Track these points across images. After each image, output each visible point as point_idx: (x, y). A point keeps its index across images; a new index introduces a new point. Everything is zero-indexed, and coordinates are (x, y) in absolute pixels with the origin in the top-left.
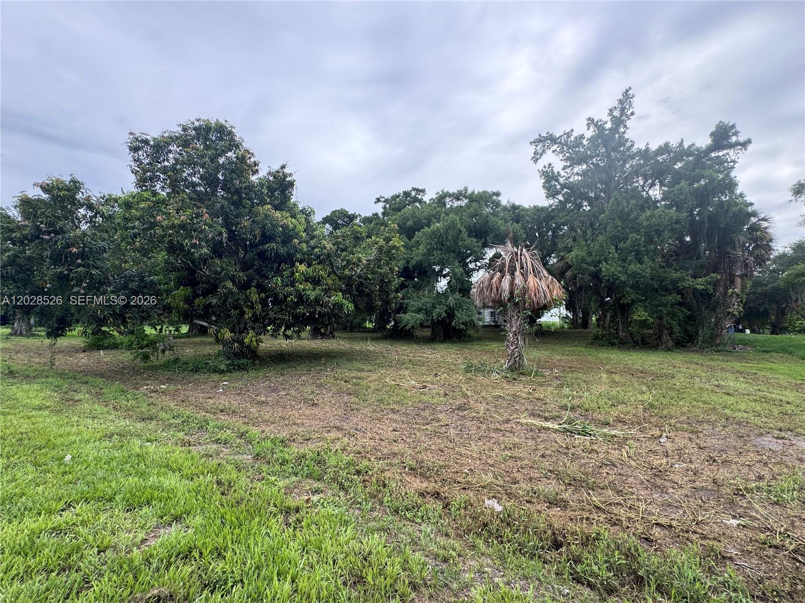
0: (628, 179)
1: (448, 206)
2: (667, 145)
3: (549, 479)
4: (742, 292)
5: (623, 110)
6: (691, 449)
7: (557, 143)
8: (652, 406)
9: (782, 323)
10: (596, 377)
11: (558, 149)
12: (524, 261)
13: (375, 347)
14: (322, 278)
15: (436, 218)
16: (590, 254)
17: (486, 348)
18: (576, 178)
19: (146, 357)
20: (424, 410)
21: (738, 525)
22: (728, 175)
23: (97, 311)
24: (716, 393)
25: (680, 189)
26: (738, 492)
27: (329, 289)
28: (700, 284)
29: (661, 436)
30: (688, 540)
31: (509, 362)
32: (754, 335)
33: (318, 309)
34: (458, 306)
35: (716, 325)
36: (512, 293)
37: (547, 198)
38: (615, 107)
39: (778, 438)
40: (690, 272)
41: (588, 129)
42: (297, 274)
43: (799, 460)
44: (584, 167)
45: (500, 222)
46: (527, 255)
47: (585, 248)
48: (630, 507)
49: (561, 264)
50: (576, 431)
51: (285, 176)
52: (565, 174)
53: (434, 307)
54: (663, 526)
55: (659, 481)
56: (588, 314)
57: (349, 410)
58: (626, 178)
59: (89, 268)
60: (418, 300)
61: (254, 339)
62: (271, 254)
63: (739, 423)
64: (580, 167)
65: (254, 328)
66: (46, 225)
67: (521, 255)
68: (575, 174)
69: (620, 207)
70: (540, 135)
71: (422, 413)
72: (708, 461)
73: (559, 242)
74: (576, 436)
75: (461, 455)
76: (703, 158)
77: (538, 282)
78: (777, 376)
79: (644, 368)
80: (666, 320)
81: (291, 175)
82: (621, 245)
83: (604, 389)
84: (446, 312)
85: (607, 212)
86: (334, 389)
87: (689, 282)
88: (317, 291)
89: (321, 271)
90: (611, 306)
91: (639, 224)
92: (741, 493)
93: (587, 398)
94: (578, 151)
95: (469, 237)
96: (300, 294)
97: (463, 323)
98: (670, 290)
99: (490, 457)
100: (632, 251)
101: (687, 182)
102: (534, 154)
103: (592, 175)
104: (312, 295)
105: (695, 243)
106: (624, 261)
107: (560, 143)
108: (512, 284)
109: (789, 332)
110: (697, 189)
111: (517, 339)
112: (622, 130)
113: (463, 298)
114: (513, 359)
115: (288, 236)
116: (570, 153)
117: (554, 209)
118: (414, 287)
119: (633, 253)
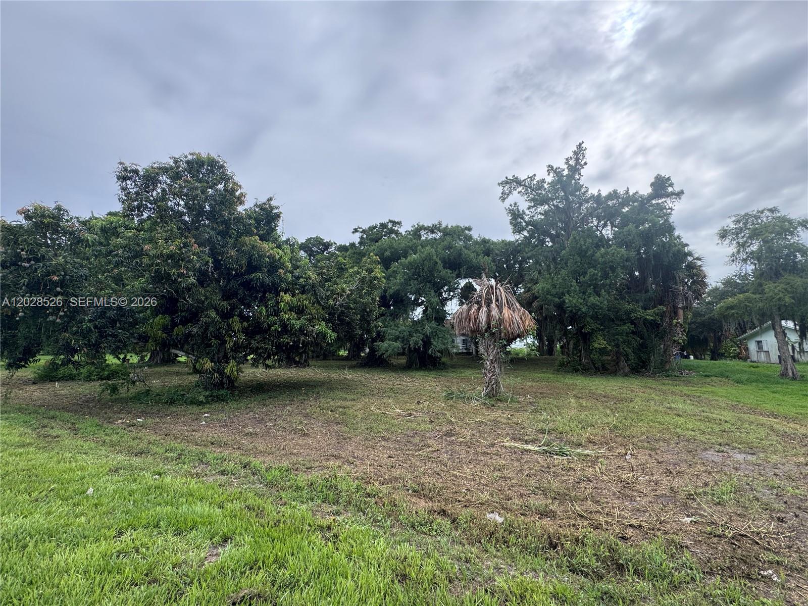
0: (584, 220)
1: (423, 238)
2: (615, 191)
3: (537, 495)
4: (685, 322)
5: (577, 160)
6: (652, 464)
7: (522, 185)
8: (616, 427)
9: (719, 349)
10: (566, 402)
11: (523, 191)
12: (498, 293)
13: (353, 375)
14: (306, 308)
15: (413, 250)
16: (554, 286)
17: (461, 375)
18: (540, 216)
19: (114, 389)
20: (413, 437)
21: (691, 522)
22: (667, 220)
23: (71, 341)
24: (669, 414)
25: (629, 231)
26: (690, 497)
27: (313, 318)
28: (650, 314)
29: (626, 454)
30: (654, 536)
31: (486, 389)
32: (697, 361)
33: (302, 338)
34: (434, 334)
35: (665, 352)
36: (488, 323)
37: (514, 233)
38: (571, 157)
39: (718, 452)
40: (641, 304)
41: (549, 174)
42: (282, 304)
43: (734, 469)
44: (546, 207)
45: (472, 255)
46: (501, 288)
47: (550, 281)
48: (607, 514)
49: (528, 295)
50: (554, 451)
51: (272, 208)
52: (530, 213)
53: (411, 335)
54: (635, 527)
55: (628, 492)
56: (553, 341)
57: (342, 439)
58: (582, 218)
59: (68, 296)
60: (396, 328)
61: (235, 369)
62: (256, 284)
63: (688, 440)
64: (543, 207)
65: (236, 358)
66: (27, 252)
67: (496, 289)
68: (538, 213)
69: (579, 245)
70: (507, 178)
71: (412, 440)
72: (666, 473)
73: (526, 274)
74: (555, 457)
75: (456, 477)
76: (646, 204)
77: (512, 313)
78: (717, 398)
79: (606, 393)
80: (623, 348)
81: (277, 208)
82: (582, 279)
83: (573, 413)
84: (423, 340)
85: (567, 248)
86: (322, 419)
87: (640, 313)
88: (302, 321)
89: (305, 300)
90: (574, 334)
91: (595, 261)
92: (692, 497)
93: (560, 422)
94: (540, 194)
95: (444, 268)
96: (284, 323)
97: (439, 351)
98: (624, 320)
99: (482, 478)
100: (590, 285)
101: (635, 225)
102: (502, 194)
103: (553, 215)
104: (297, 324)
105: (643, 277)
106: (584, 293)
107: (525, 185)
108: (489, 315)
109: (726, 358)
110: (643, 232)
111: (494, 367)
112: (577, 177)
113: (439, 327)
114: (490, 386)
115: (274, 266)
116: (534, 195)
117: (520, 243)
118: (391, 315)
119: (592, 287)
